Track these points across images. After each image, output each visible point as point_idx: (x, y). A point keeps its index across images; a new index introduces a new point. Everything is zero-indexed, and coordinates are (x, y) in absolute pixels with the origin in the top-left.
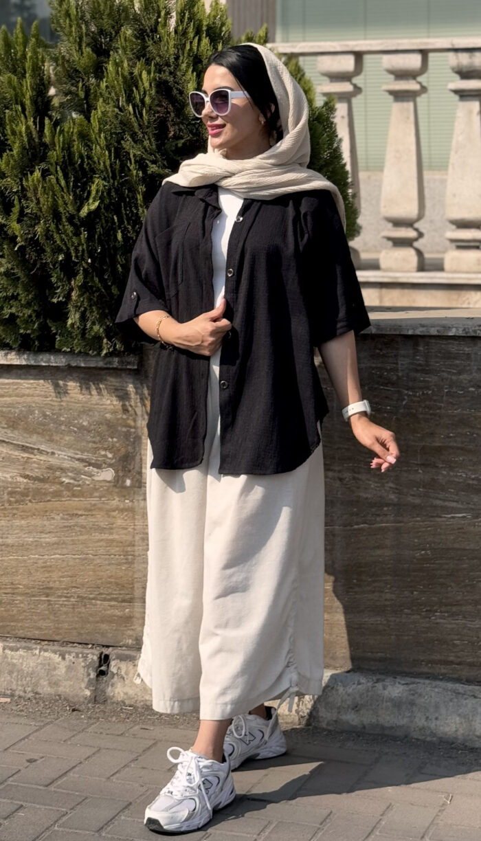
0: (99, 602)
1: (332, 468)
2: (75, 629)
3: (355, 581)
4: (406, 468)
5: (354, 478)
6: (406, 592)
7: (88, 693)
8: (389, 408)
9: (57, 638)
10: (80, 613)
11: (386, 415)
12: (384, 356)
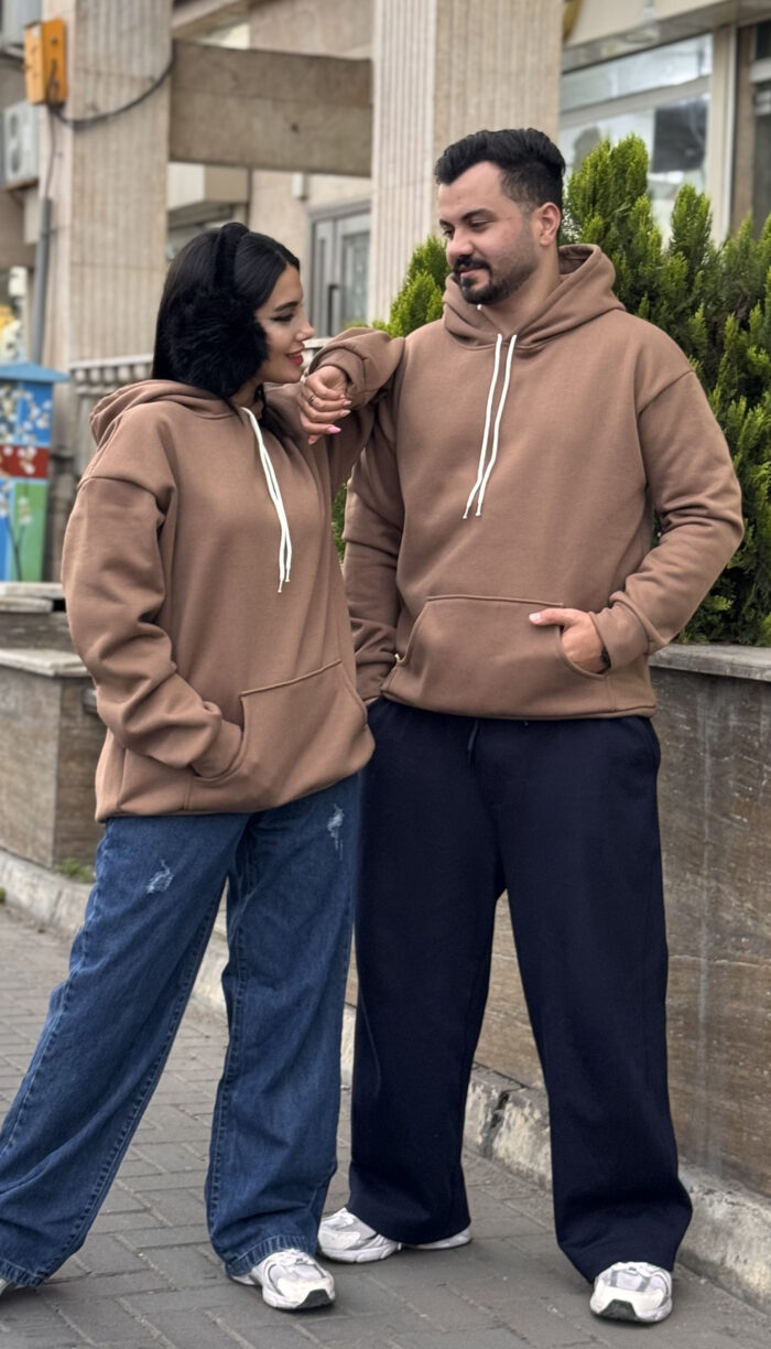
0: (519, 1024)
1: (701, 871)
2: (501, 1055)
3: (715, 1042)
4: (762, 883)
5: (719, 890)
6: (757, 1070)
7: (480, 1140)
8: (750, 789)
9: (489, 1064)
10: (506, 1035)
11: (748, 800)
12: (749, 711)
